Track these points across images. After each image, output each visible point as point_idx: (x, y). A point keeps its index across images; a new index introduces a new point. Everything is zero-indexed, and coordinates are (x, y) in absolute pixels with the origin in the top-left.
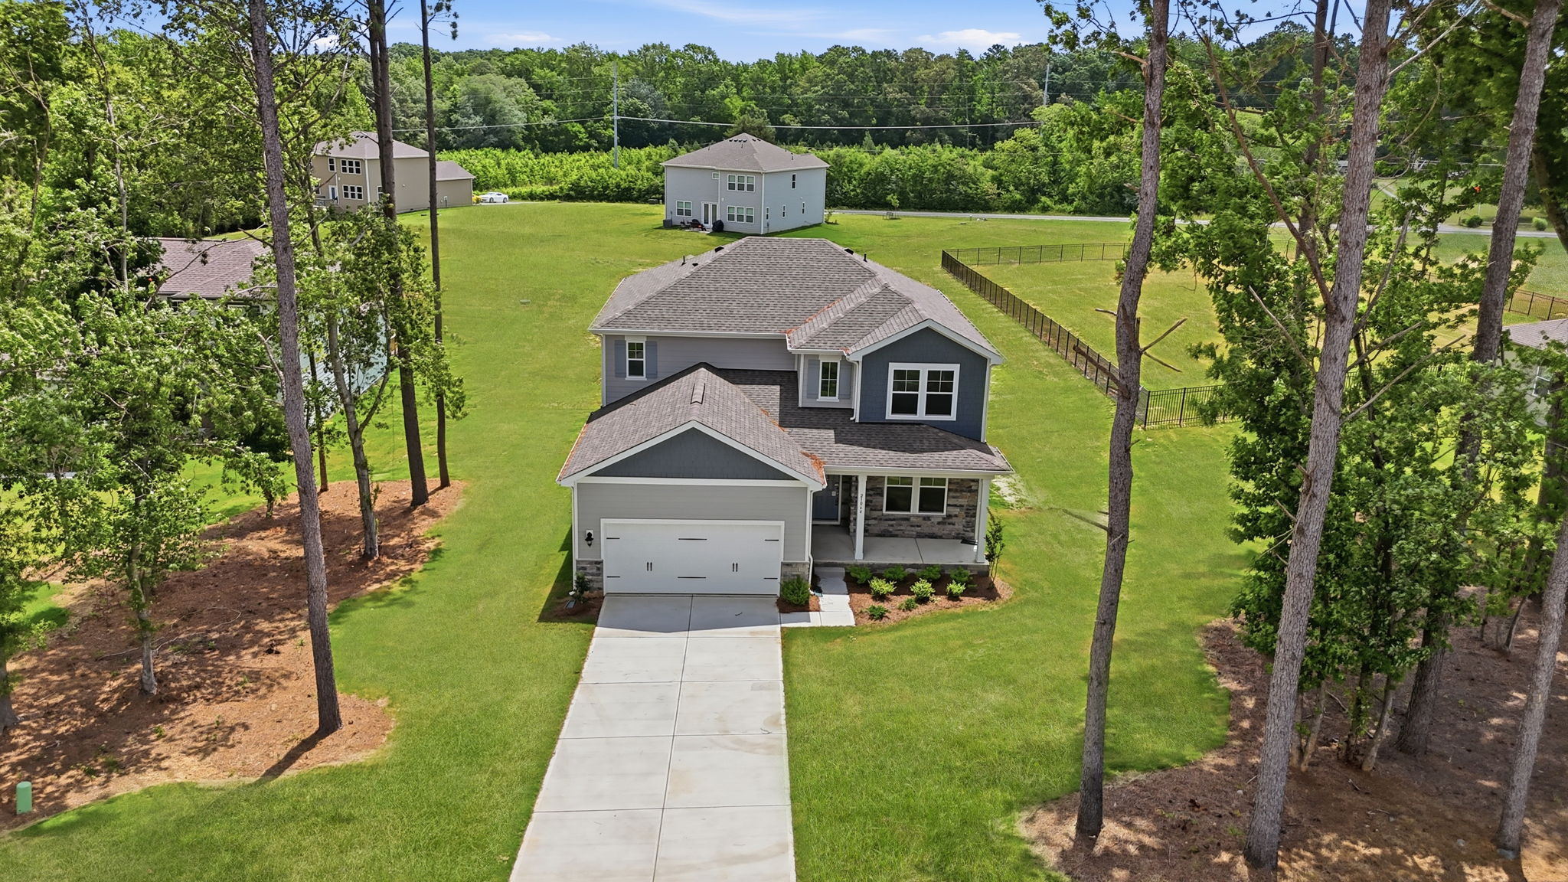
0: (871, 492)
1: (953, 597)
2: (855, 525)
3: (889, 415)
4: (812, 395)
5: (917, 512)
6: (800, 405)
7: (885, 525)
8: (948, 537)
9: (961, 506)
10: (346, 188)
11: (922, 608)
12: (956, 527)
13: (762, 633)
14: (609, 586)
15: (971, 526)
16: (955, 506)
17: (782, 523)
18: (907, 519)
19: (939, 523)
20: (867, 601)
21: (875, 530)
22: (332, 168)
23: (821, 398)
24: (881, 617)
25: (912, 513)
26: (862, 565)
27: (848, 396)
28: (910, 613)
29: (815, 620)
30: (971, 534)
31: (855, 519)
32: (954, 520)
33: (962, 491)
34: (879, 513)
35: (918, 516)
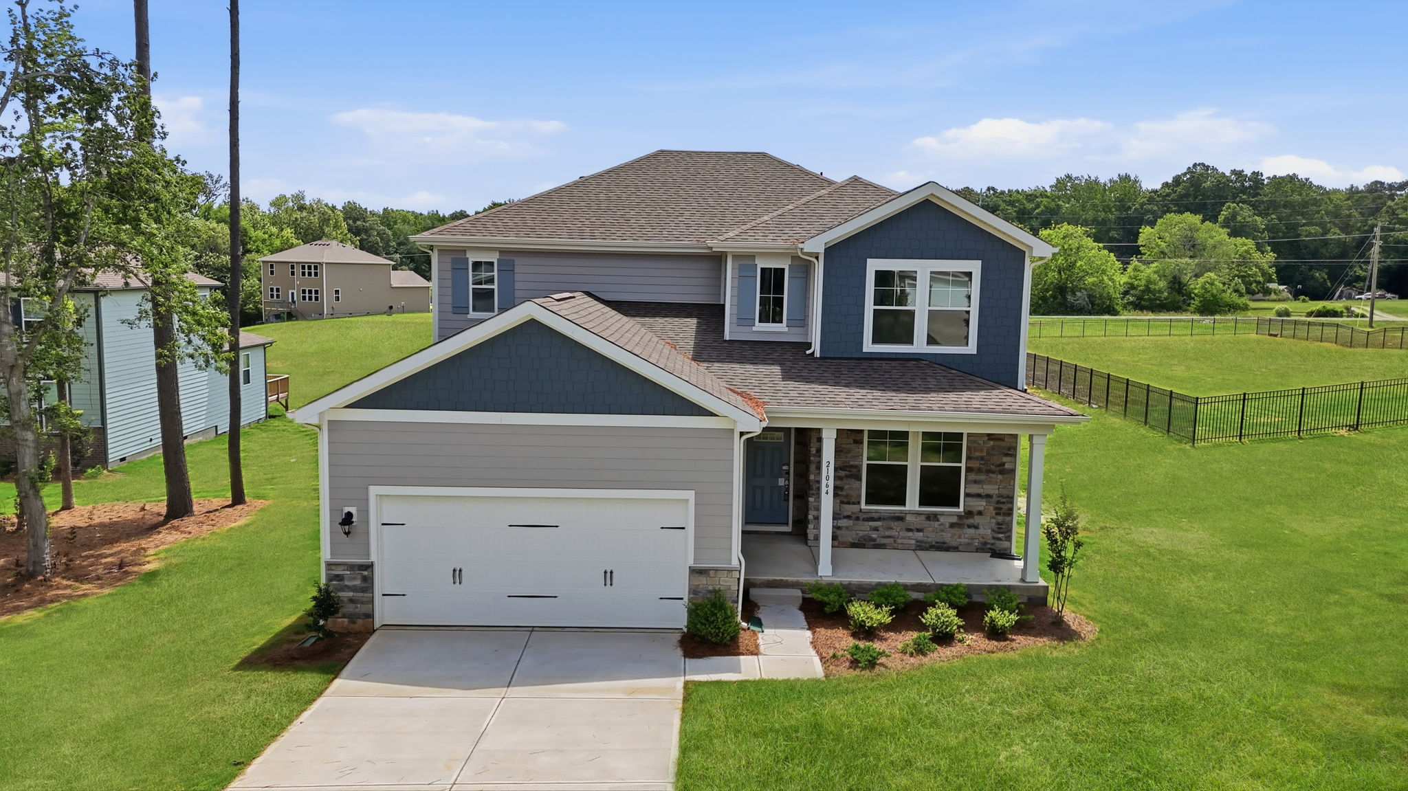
0: (842, 473)
1: (996, 633)
2: (817, 527)
3: (869, 346)
4: (744, 320)
5: (917, 508)
6: (727, 337)
7: (864, 529)
8: (969, 548)
9: (988, 496)
10: (304, 291)
11: (945, 652)
12: (981, 531)
13: (648, 690)
14: (384, 612)
15: (1004, 530)
16: (979, 496)
17: (690, 495)
18: (900, 518)
19: (952, 525)
20: (843, 640)
21: (849, 536)
22: (293, 273)
23: (759, 327)
24: (872, 664)
25: (908, 507)
26: (831, 584)
27: (802, 321)
28: (925, 660)
29: (748, 668)
30: (1006, 544)
31: (817, 518)
32: (977, 520)
33: (989, 471)
34: (854, 508)
35: (918, 514)
